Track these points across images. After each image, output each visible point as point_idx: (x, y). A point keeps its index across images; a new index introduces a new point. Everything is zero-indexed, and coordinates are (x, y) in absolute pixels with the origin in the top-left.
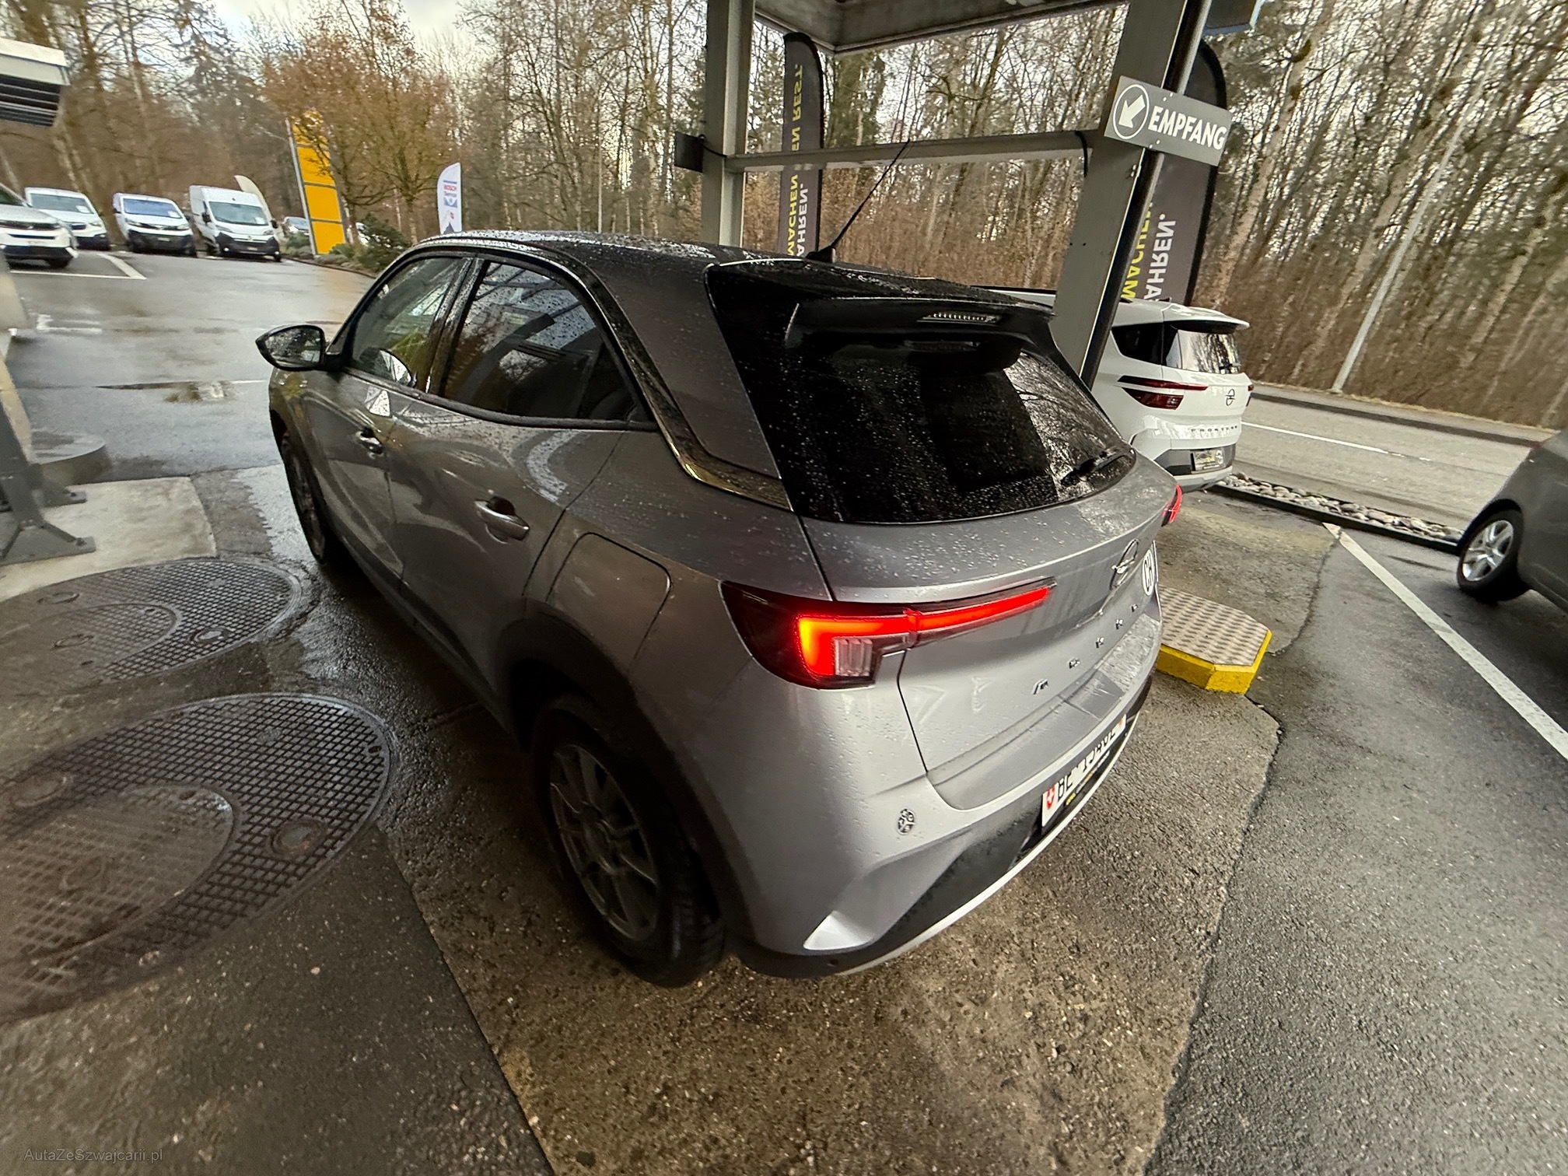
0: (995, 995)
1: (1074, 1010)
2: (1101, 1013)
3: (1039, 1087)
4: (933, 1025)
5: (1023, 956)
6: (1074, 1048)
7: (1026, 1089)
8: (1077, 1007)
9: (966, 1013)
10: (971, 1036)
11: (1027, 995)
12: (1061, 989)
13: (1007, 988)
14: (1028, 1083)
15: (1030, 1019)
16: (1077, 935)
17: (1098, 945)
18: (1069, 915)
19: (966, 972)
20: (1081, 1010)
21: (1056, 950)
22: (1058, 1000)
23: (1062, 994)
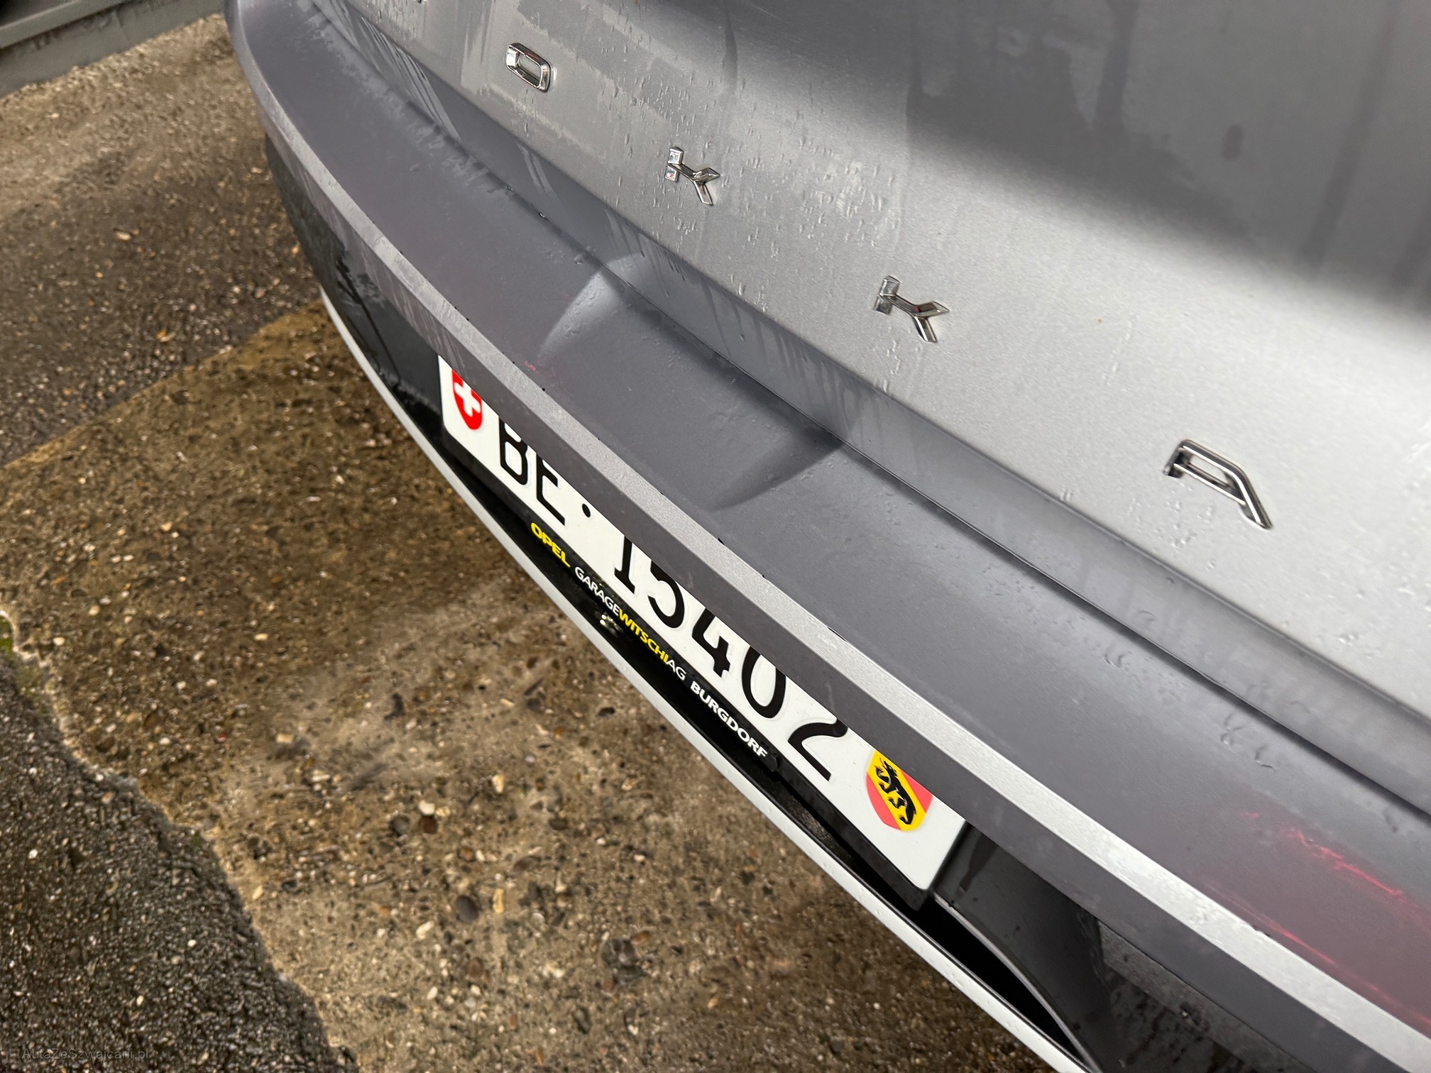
0: (543, 732)
1: (494, 886)
2: (480, 946)
3: (383, 757)
4: (505, 612)
5: (617, 819)
6: (427, 850)
7: (385, 733)
8: (499, 893)
9: (518, 671)
10: (476, 668)
11: (533, 797)
12: (540, 877)
13: (551, 759)
14: (392, 740)
15: (490, 782)
16: (658, 980)
17: (634, 1031)
18: (714, 988)
19: (589, 690)
20: (491, 902)
21: (626, 905)
22: (515, 858)
23: (526, 874)
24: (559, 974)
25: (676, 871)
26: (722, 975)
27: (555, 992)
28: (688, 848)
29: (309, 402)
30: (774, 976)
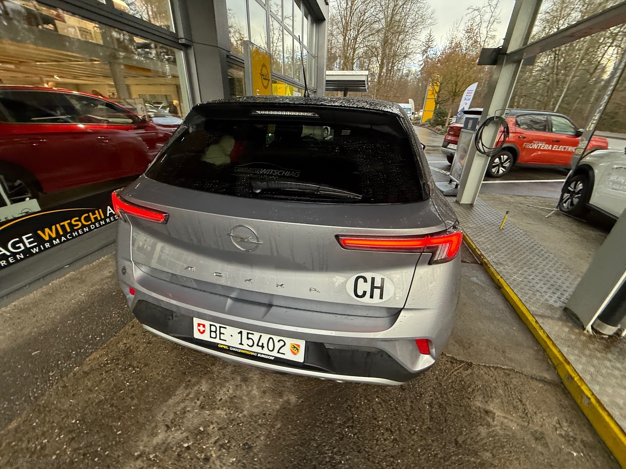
0: (208, 412)
1: (211, 451)
2: (213, 466)
3: (169, 441)
4: (188, 391)
5: (233, 420)
6: (190, 454)
7: (167, 435)
8: (213, 452)
9: (195, 403)
10: (185, 407)
11: (212, 427)
13: (212, 417)
15: (200, 430)
16: (256, 446)
17: (256, 459)
18: (268, 439)
19: (215, 398)
20: (211, 455)
21: (242, 436)
22: (213, 442)
23: (217, 444)
24: (234, 459)
25: (250, 422)
26: (268, 436)
27: (235, 464)
28: (250, 416)
29: (111, 370)
30: (278, 429)
